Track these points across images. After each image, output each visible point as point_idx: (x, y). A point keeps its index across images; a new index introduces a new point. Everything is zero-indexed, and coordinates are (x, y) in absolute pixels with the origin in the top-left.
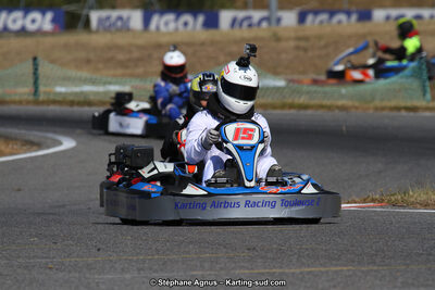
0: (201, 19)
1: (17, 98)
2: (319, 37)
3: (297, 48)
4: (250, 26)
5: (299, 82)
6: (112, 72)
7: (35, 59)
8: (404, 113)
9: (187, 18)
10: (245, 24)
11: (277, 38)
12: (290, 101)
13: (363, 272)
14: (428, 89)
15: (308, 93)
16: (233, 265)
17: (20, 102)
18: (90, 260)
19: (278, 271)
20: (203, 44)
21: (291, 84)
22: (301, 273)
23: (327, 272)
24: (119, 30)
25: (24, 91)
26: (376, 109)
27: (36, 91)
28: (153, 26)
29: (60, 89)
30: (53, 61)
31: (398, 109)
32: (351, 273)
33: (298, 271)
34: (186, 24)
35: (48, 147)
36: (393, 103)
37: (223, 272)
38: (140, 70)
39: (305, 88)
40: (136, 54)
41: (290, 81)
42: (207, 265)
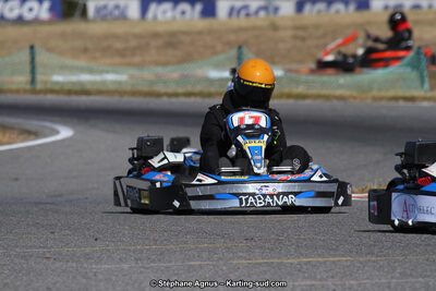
0: (199, 7)
1: (14, 87)
2: (317, 27)
3: (295, 37)
4: (248, 15)
5: (297, 71)
6: (108, 61)
7: (32, 47)
8: (402, 103)
9: (185, 6)
10: (243, 13)
11: (274, 27)
12: (286, 90)
13: (361, 263)
14: (427, 79)
15: (306, 82)
16: (231, 255)
17: (17, 91)
18: (88, 250)
19: (276, 261)
20: (200, 33)
21: (289, 74)
22: (299, 264)
23: (325, 262)
24: (116, 19)
25: (21, 80)
26: (375, 99)
27: (33, 81)
28: (150, 14)
29: (58, 78)
30: (50, 50)
31: (396, 99)
32: (349, 263)
33: (295, 261)
34: (183, 13)
35: (45, 136)
36: (391, 93)
37: (221, 262)
38: (137, 59)
39: (304, 77)
40: (133, 43)
41: (289, 71)
42: (205, 255)
